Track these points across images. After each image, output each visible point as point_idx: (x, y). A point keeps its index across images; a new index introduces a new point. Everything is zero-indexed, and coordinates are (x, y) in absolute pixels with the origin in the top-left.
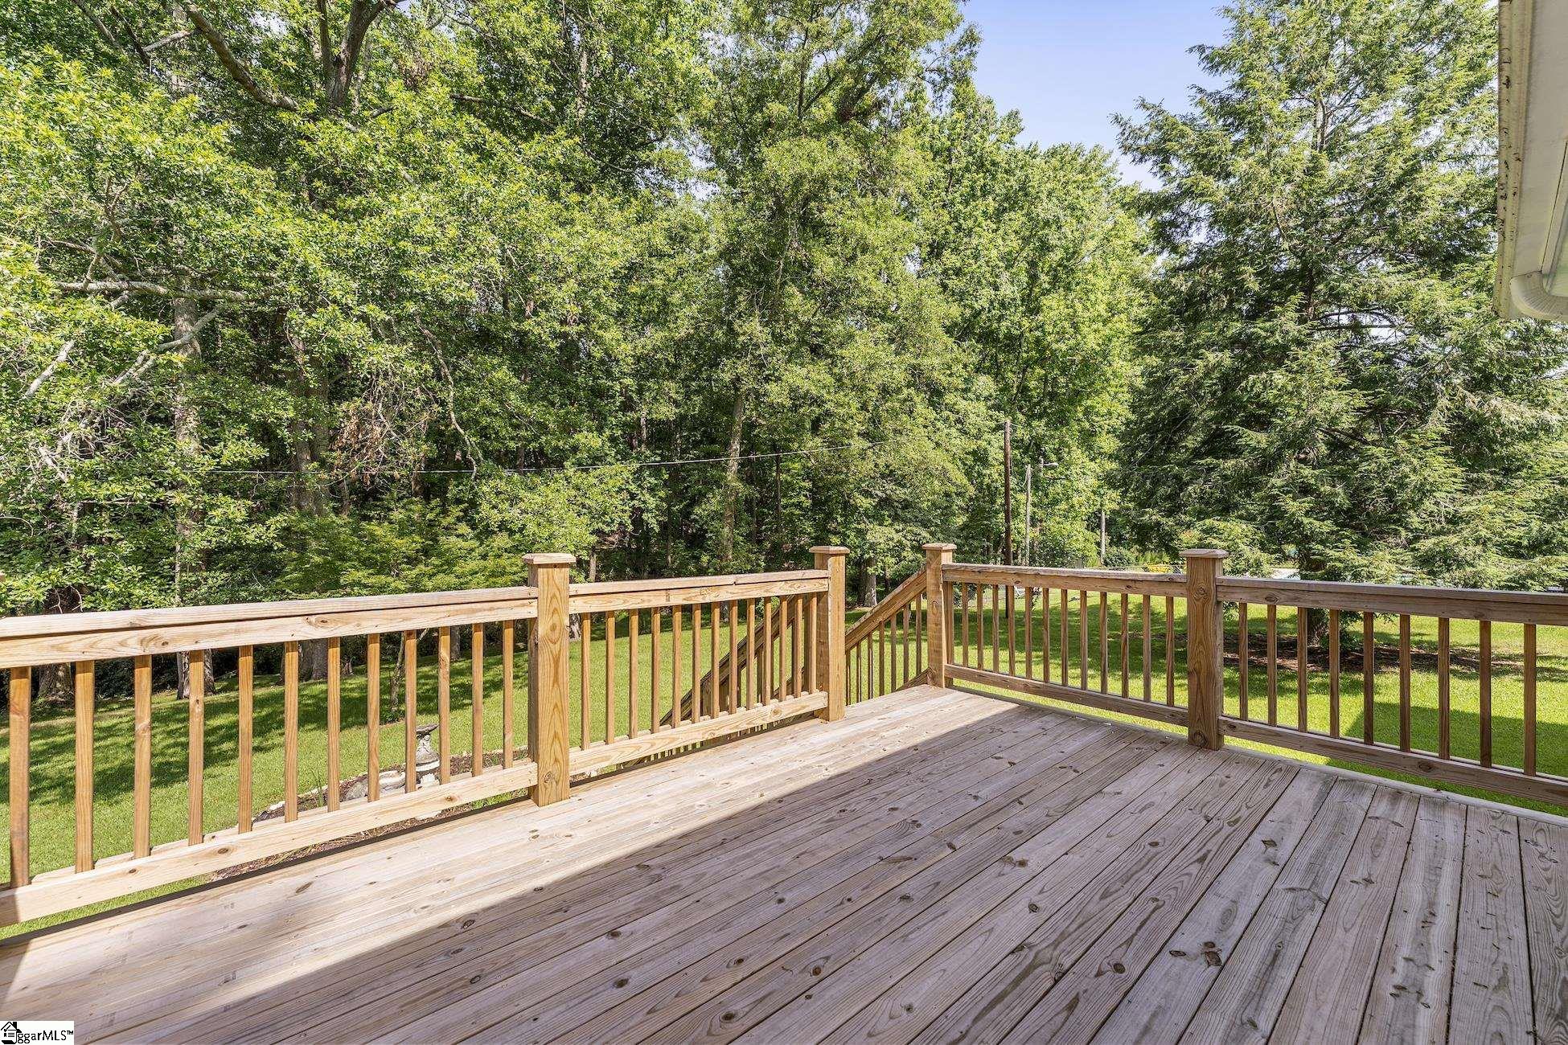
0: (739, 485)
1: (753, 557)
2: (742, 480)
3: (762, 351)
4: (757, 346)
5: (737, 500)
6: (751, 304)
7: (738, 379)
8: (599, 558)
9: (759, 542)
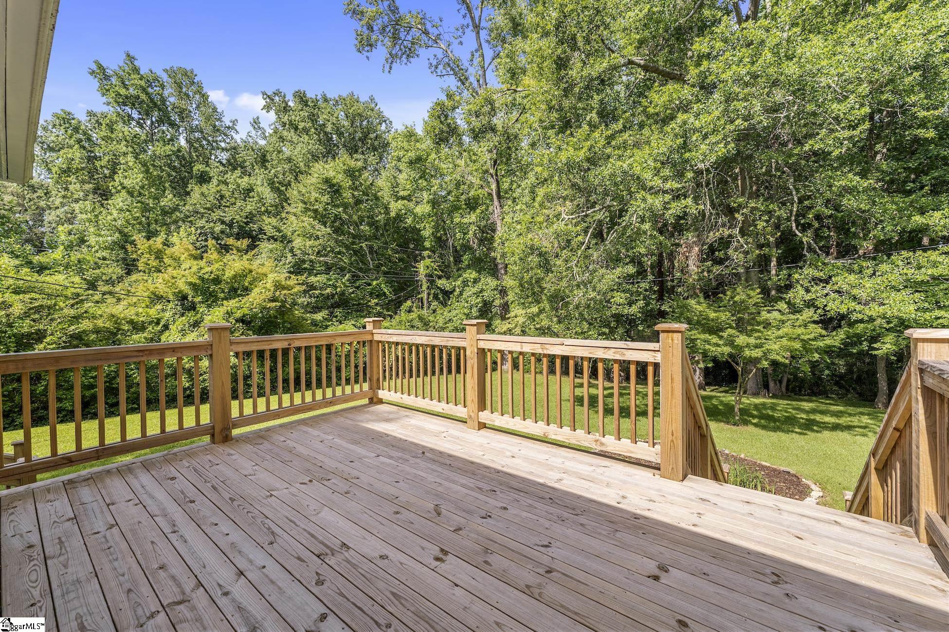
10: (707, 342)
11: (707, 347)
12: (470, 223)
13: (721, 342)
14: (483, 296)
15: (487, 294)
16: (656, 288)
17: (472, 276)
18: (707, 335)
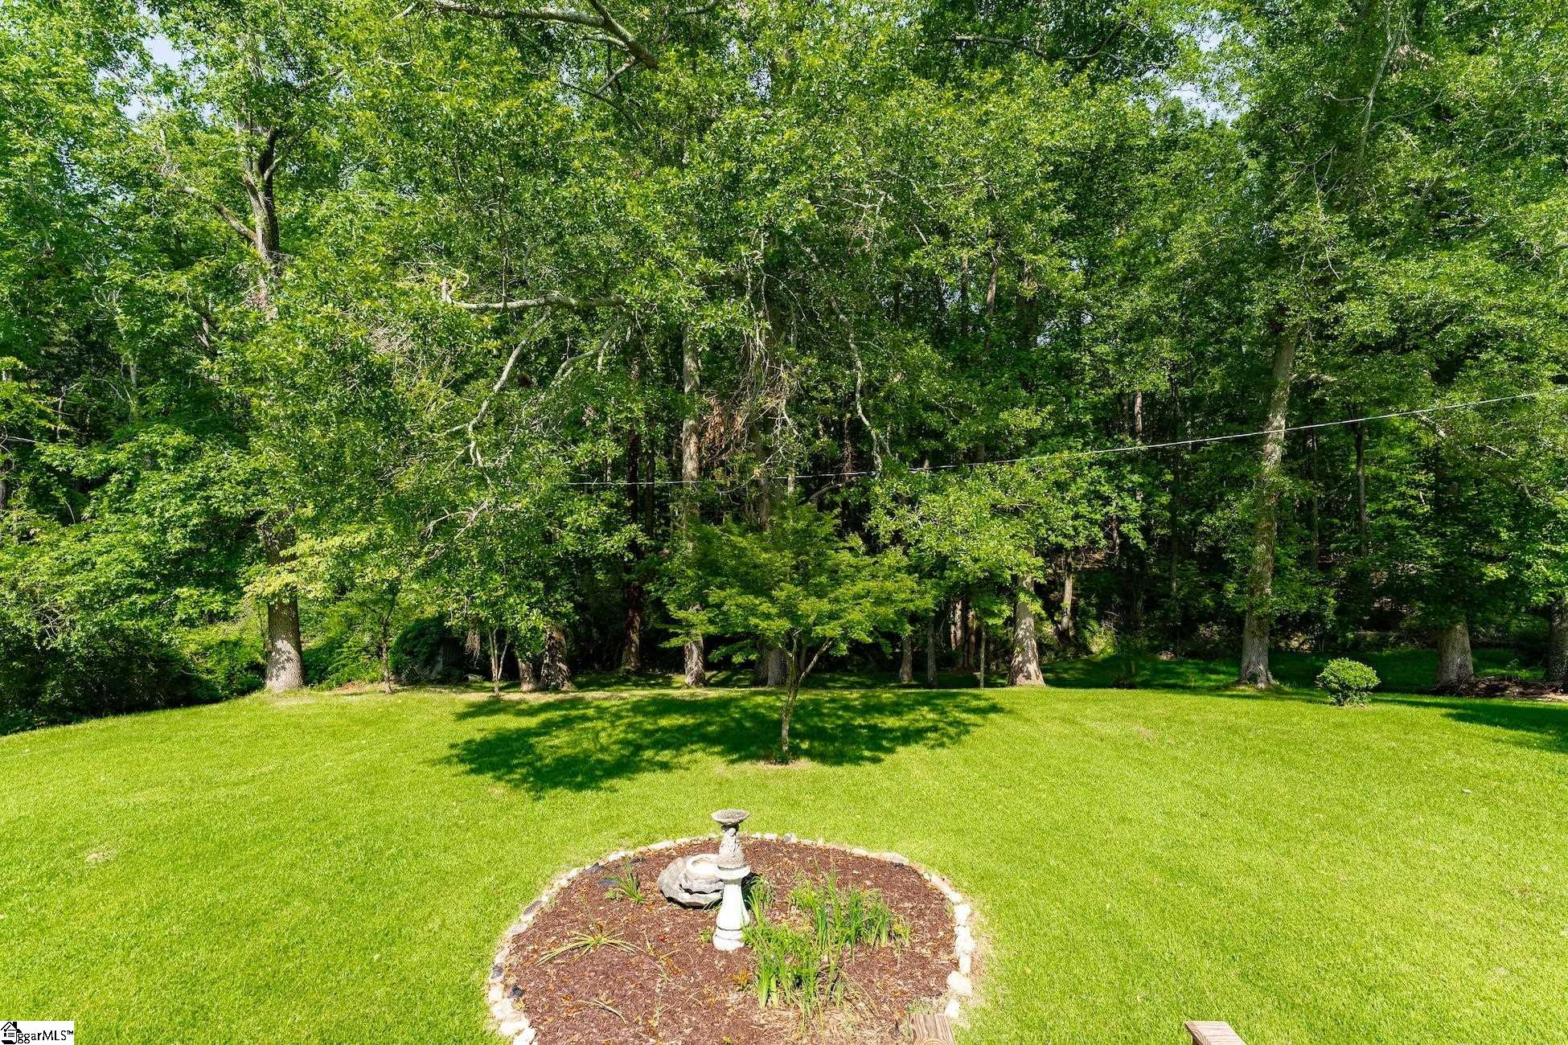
0: (1287, 483)
1: (1312, 591)
2: (1290, 472)
3: (1328, 254)
4: (1318, 249)
5: (1281, 505)
6: (1305, 184)
7: (1281, 309)
8: (1078, 580)
9: (1325, 568)
10: (752, 611)
11: (753, 621)
12: (172, 297)
13: (774, 611)
14: (208, 498)
15: (220, 494)
16: (628, 504)
17: (172, 442)
18: (752, 597)
